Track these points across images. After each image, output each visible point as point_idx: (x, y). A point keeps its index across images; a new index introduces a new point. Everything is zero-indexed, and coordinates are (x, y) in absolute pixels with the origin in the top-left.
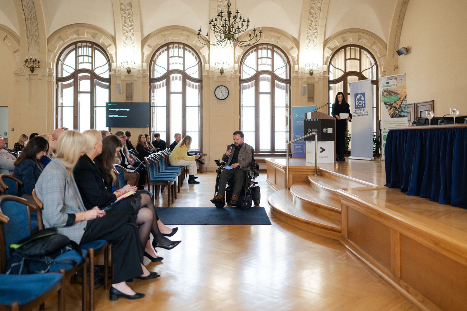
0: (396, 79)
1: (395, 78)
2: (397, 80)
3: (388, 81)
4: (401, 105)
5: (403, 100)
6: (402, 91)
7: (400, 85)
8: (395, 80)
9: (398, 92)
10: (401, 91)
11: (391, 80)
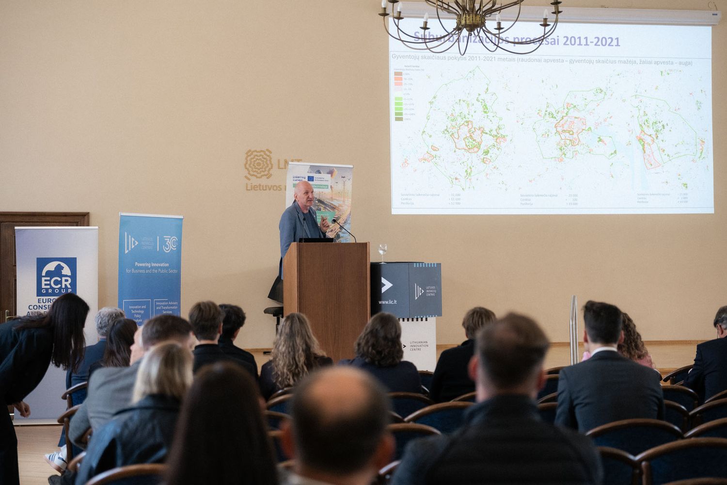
0: (331, 173)
1: (328, 171)
2: (334, 176)
3: (311, 175)
4: (340, 233)
5: (345, 222)
6: (344, 201)
7: (339, 187)
8: (330, 175)
9: (335, 203)
10: (341, 203)
11: (320, 173)
